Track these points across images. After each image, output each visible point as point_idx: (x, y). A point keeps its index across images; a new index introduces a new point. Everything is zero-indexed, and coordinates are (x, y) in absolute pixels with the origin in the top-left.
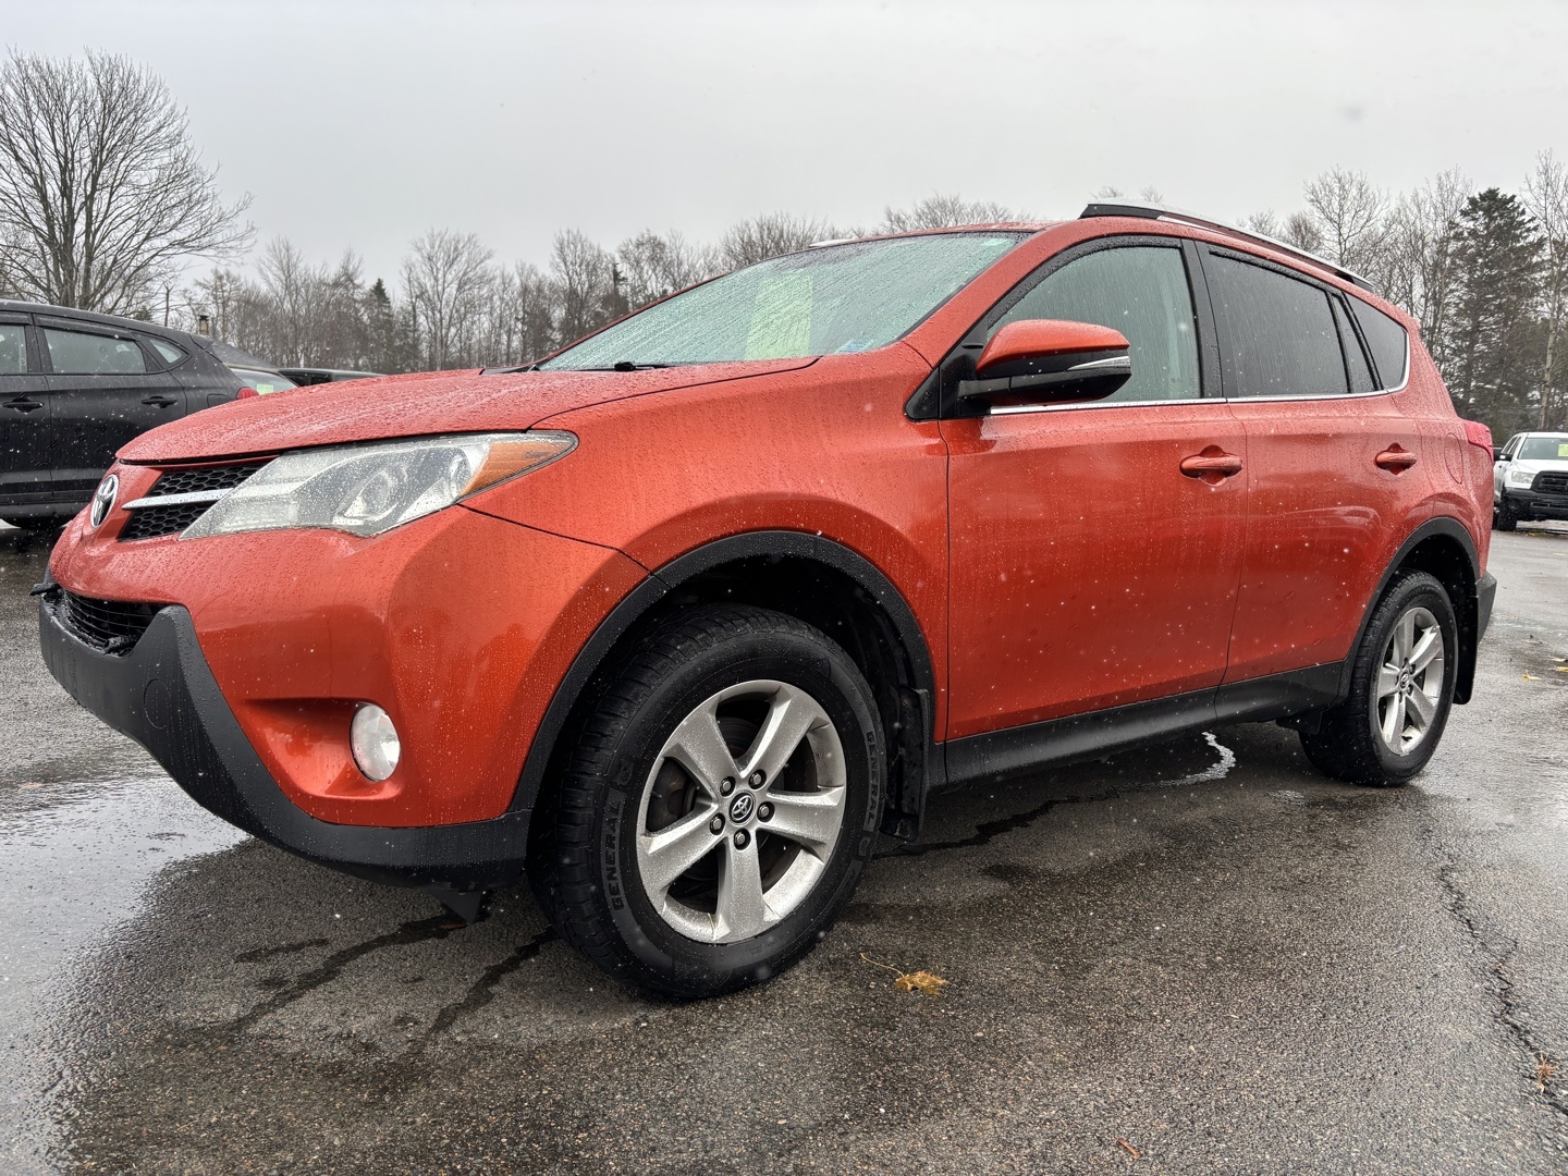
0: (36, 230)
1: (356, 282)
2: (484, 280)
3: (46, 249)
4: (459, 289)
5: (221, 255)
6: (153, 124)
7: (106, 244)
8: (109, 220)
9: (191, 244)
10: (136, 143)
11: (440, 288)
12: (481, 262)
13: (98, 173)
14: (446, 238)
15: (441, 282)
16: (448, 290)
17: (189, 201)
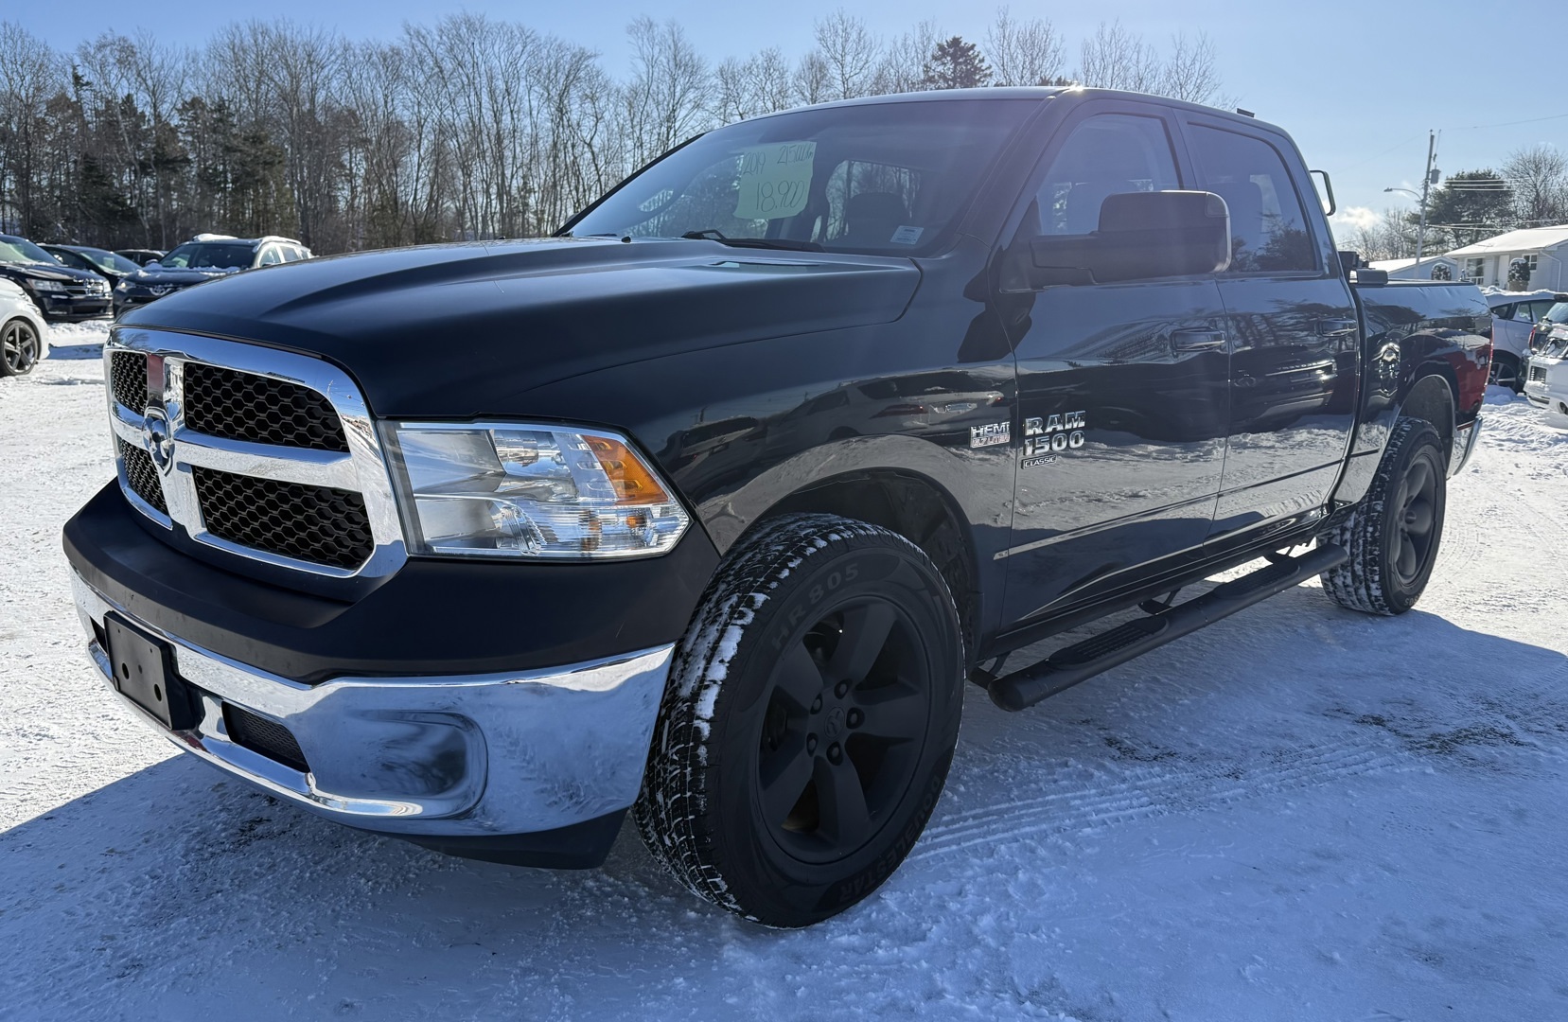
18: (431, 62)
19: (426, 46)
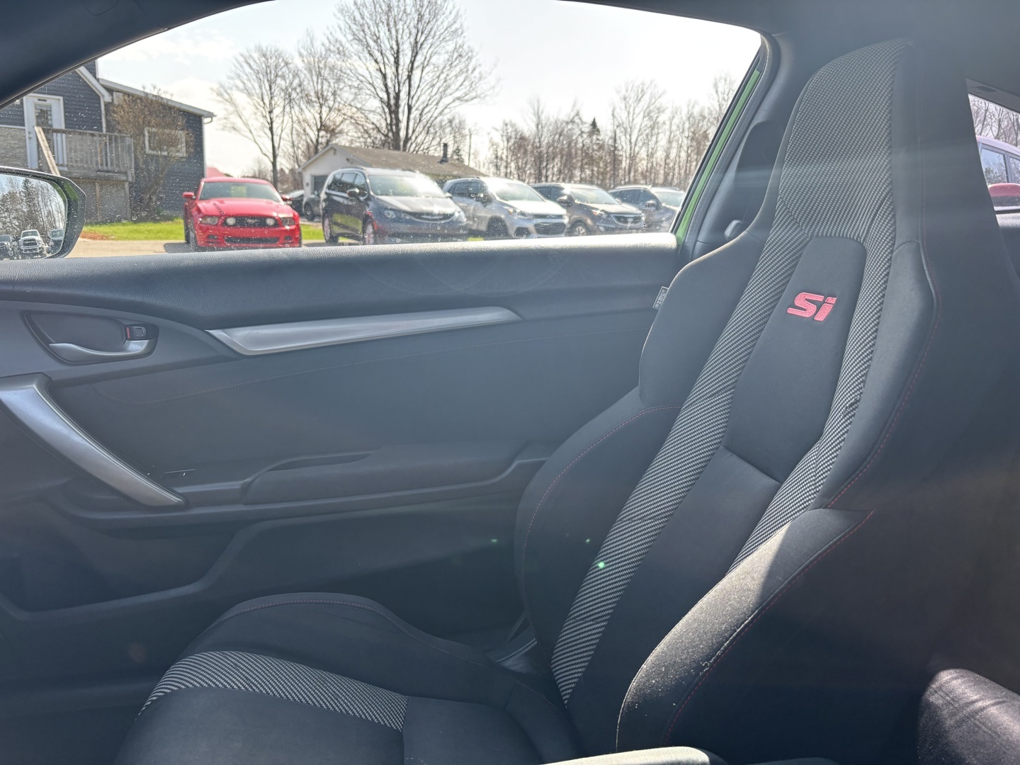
0: (381, 100)
2: (661, 110)
3: (387, 110)
6: (445, 25)
7: (418, 103)
8: (420, 89)
9: (466, 98)
10: (436, 38)
11: (631, 119)
12: (659, 97)
13: (414, 60)
14: (637, 83)
15: (631, 114)
16: (636, 120)
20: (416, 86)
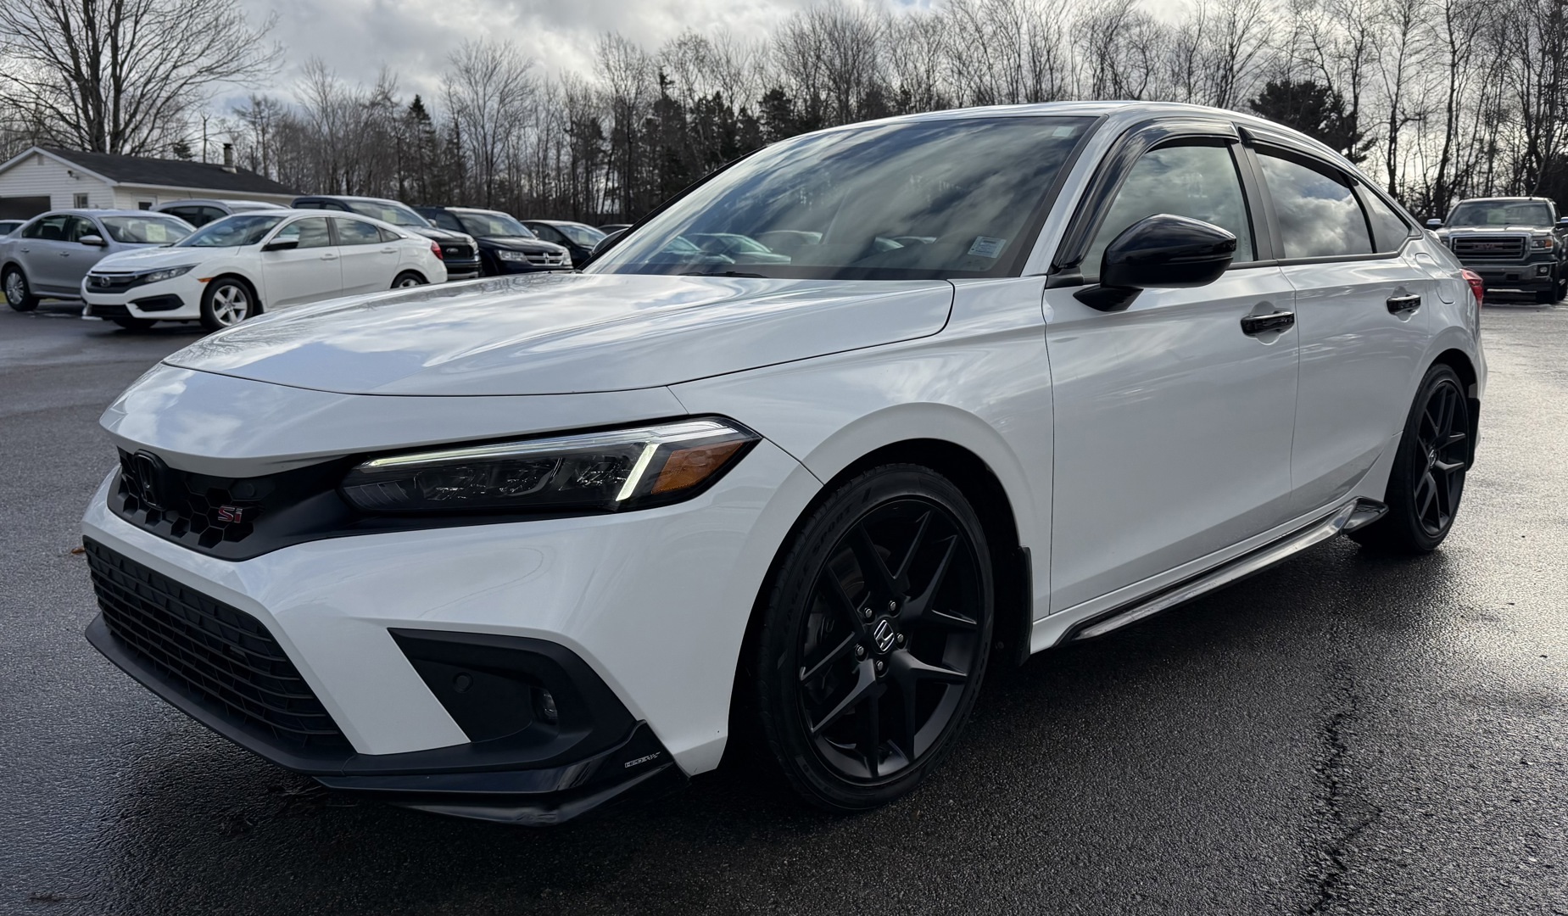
0: (62, 66)
1: (394, 99)
2: (528, 91)
3: (74, 85)
4: (502, 101)
5: (250, 79)
7: (134, 76)
8: (136, 49)
9: (219, 70)
11: (481, 102)
12: (522, 72)
14: (482, 47)
15: (481, 93)
16: (489, 104)
17: (216, 26)
18: (971, 28)
19: (967, 12)
20: (127, 49)
